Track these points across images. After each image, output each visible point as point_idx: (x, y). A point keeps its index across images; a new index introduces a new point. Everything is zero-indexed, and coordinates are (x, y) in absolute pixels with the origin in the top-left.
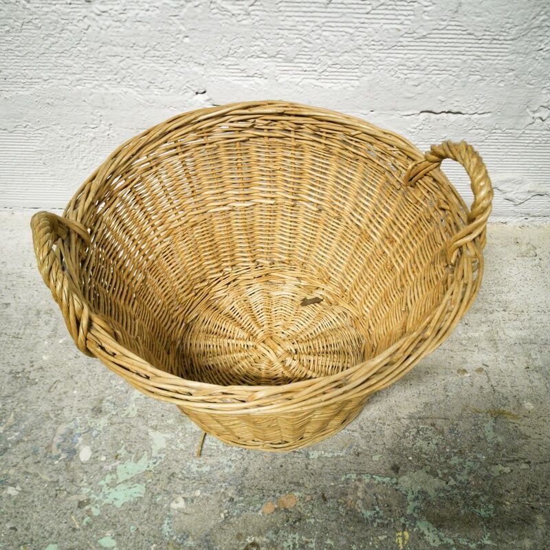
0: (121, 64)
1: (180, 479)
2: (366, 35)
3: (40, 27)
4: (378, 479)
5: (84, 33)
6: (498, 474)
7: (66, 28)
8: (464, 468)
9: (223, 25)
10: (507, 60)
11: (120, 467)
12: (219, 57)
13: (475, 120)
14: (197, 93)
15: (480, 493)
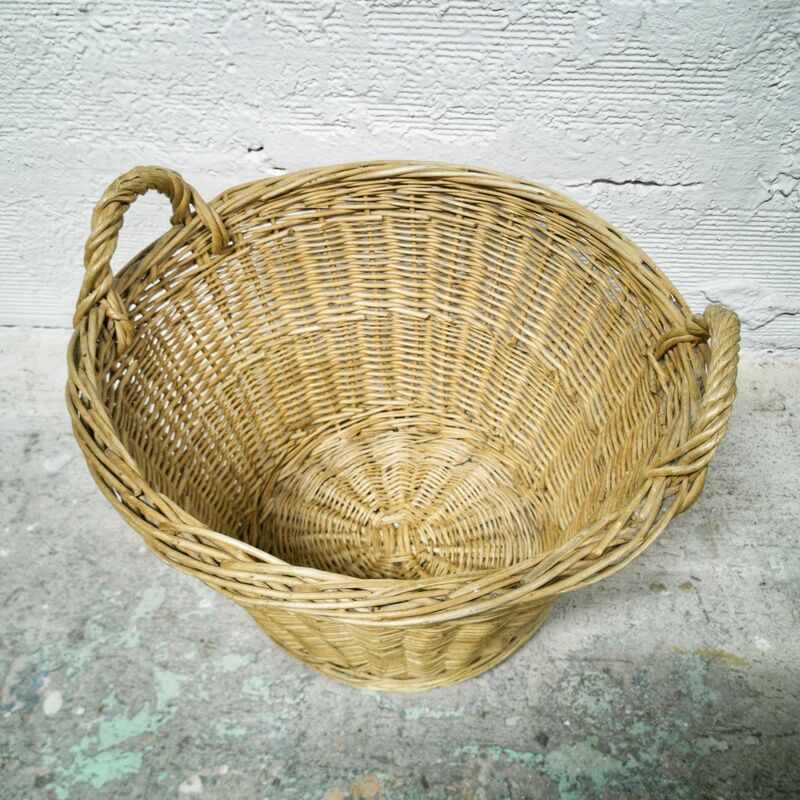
0: (134, 106)
2: (502, 62)
3: (13, 50)
4: (514, 755)
5: (79, 59)
6: (706, 752)
7: (51, 50)
8: (653, 741)
9: (286, 47)
10: (722, 101)
11: (105, 726)
12: (282, 95)
13: (679, 195)
14: (250, 150)
15: (676, 782)
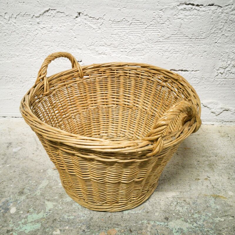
0: (49, 49)
1: (59, 221)
2: (145, 37)
3: (18, 34)
4: (158, 223)
5: (36, 36)
6: (218, 221)
7: (28, 34)
8: (201, 219)
9: (90, 33)
10: (203, 47)
11: (29, 216)
12: (88, 46)
13: (193, 74)
15: (209, 230)
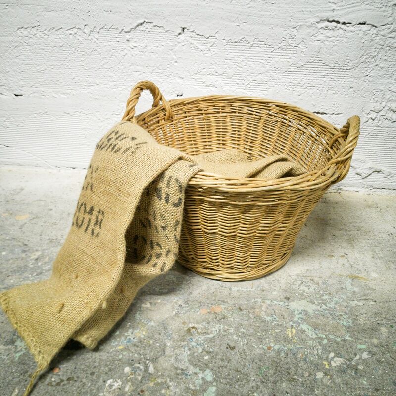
0: (139, 77)
2: (271, 64)
4: (276, 303)
5: (123, 58)
6: (355, 306)
7: (114, 55)
8: (332, 301)
9: (196, 56)
10: (348, 81)
12: (192, 74)
13: (334, 118)
14: (178, 95)
15: (342, 314)
